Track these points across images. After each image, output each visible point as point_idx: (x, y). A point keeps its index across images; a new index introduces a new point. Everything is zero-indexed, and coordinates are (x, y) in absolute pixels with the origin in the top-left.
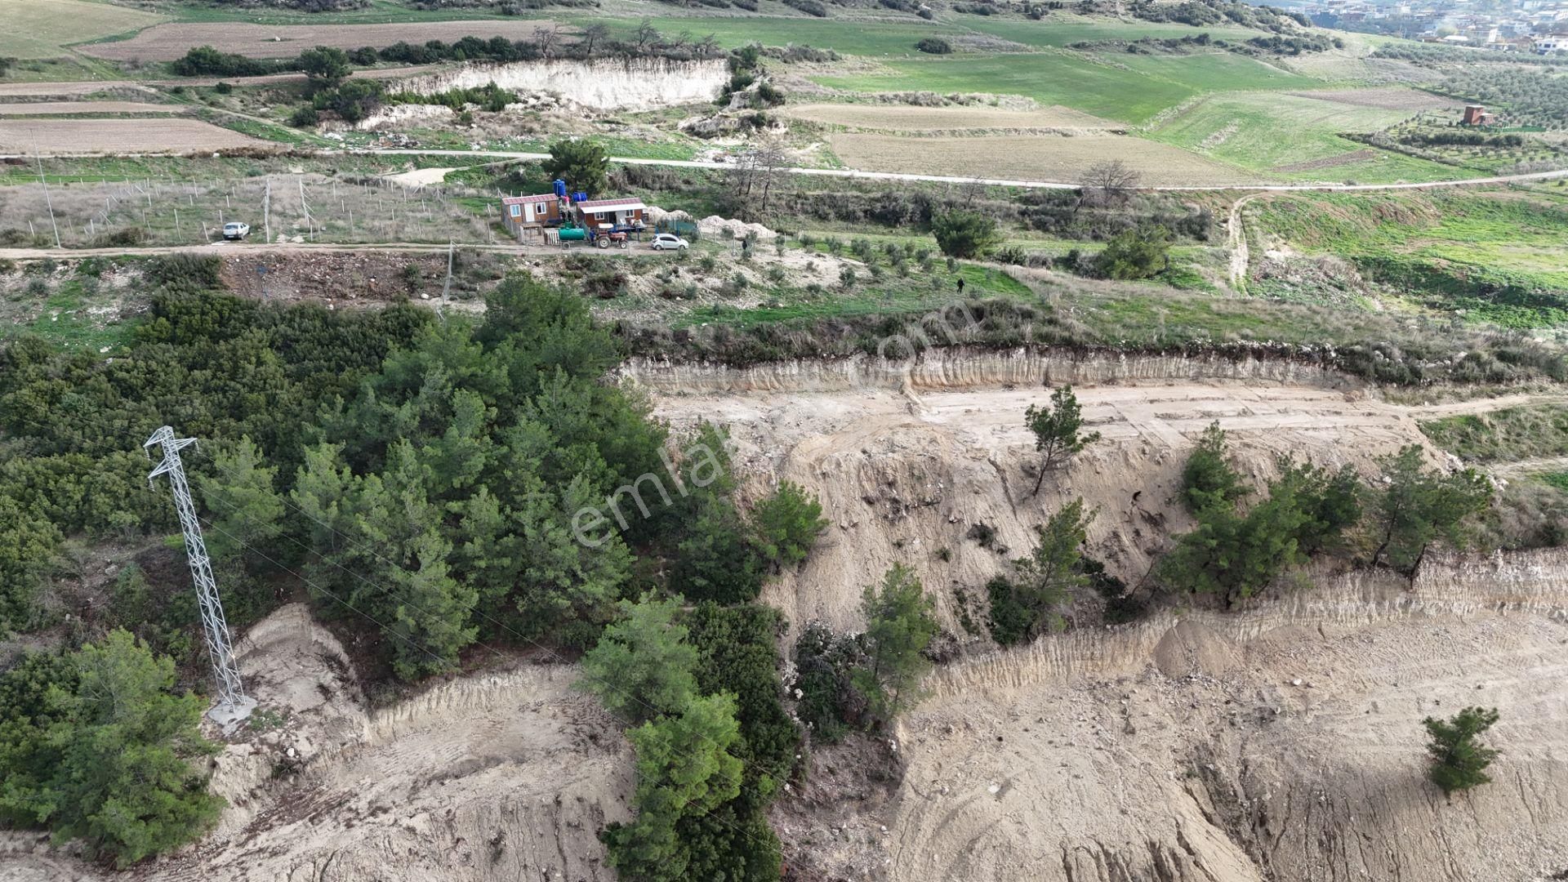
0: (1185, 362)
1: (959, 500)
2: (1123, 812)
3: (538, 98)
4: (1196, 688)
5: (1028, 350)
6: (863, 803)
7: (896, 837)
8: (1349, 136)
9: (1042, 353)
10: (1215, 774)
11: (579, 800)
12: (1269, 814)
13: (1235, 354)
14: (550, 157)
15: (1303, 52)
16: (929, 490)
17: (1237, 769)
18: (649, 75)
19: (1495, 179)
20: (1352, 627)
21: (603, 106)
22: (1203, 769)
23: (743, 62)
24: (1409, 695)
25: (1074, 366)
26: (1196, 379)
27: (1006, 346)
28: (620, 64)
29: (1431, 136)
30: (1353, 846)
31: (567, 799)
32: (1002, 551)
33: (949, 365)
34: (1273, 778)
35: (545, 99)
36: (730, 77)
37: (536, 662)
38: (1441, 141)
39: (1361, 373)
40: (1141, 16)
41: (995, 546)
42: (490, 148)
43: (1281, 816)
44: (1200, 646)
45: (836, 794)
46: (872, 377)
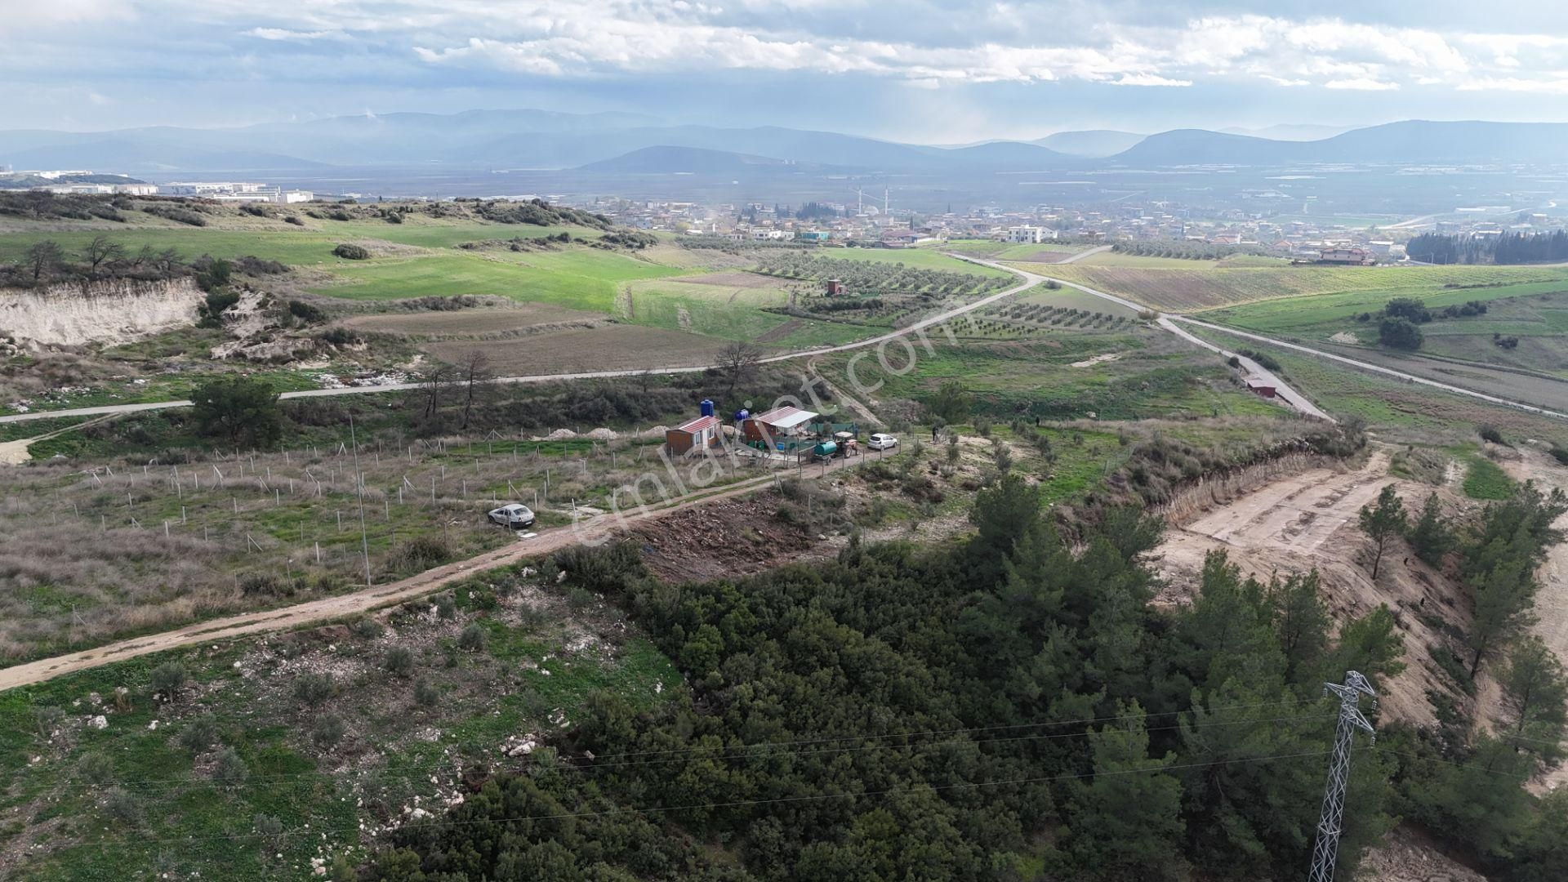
18: (116, 301)
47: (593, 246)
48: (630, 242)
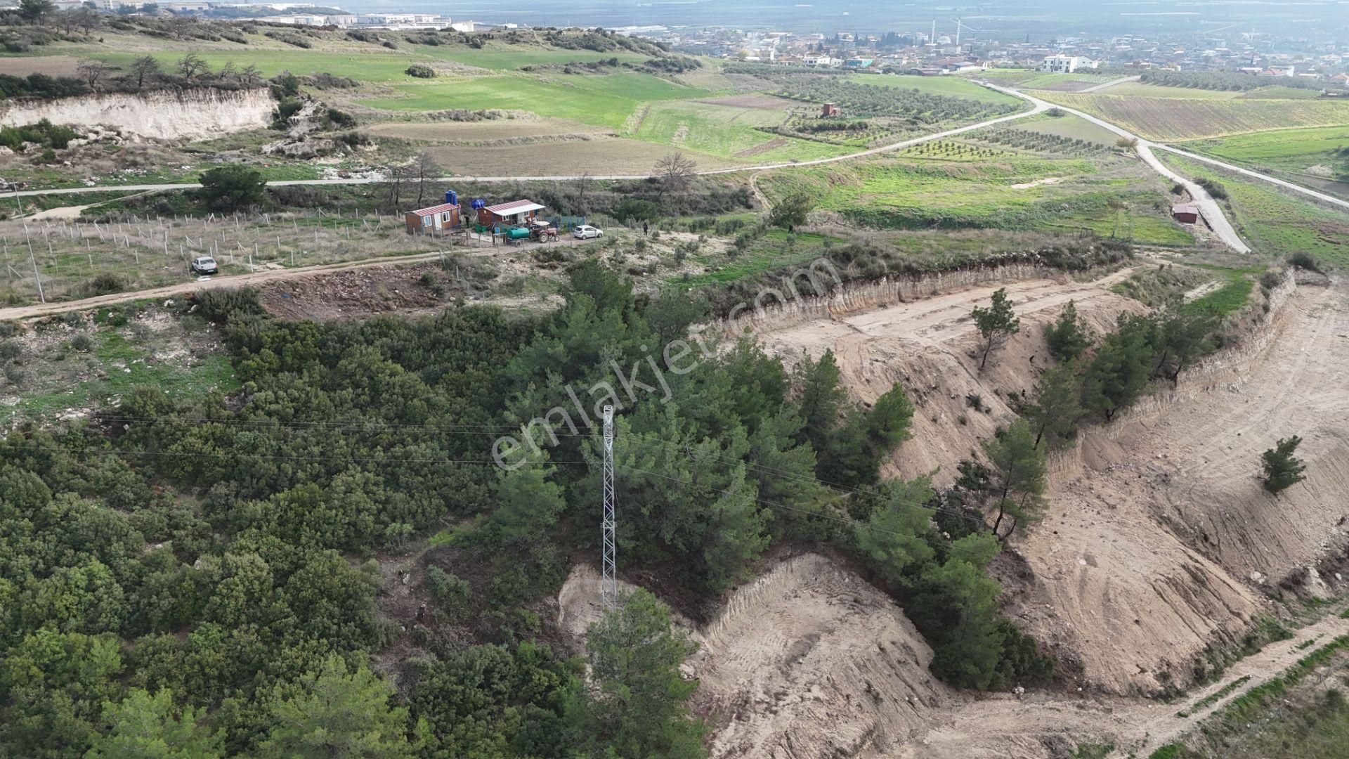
0: (969, 273)
1: (950, 382)
2: (1155, 553)
3: (97, 133)
4: (1117, 473)
5: (888, 278)
6: (1025, 596)
7: (1061, 608)
8: (762, 129)
9: (896, 279)
10: (1169, 519)
11: (893, 643)
12: (1207, 533)
13: (992, 264)
14: (201, 186)
15: (685, 70)
16: (931, 378)
17: (1176, 513)
18: (204, 106)
19: (868, 152)
20: (1154, 417)
21: (165, 137)
22: (1162, 517)
23: (285, 90)
24: (1214, 448)
25: (914, 286)
26: (976, 284)
27: (872, 277)
28: (173, 96)
29: (815, 126)
30: (1254, 536)
31: (887, 645)
32: (988, 411)
33: (846, 296)
34: (1198, 513)
35: (104, 134)
36: (276, 105)
37: (782, 560)
38: (821, 129)
39: (1059, 266)
40: (557, 45)
41: (983, 409)
42: (105, 183)
43: (1213, 532)
44: (1103, 448)
45: (1010, 594)
46: (808, 313)
47: (637, 70)
48: (670, 67)
